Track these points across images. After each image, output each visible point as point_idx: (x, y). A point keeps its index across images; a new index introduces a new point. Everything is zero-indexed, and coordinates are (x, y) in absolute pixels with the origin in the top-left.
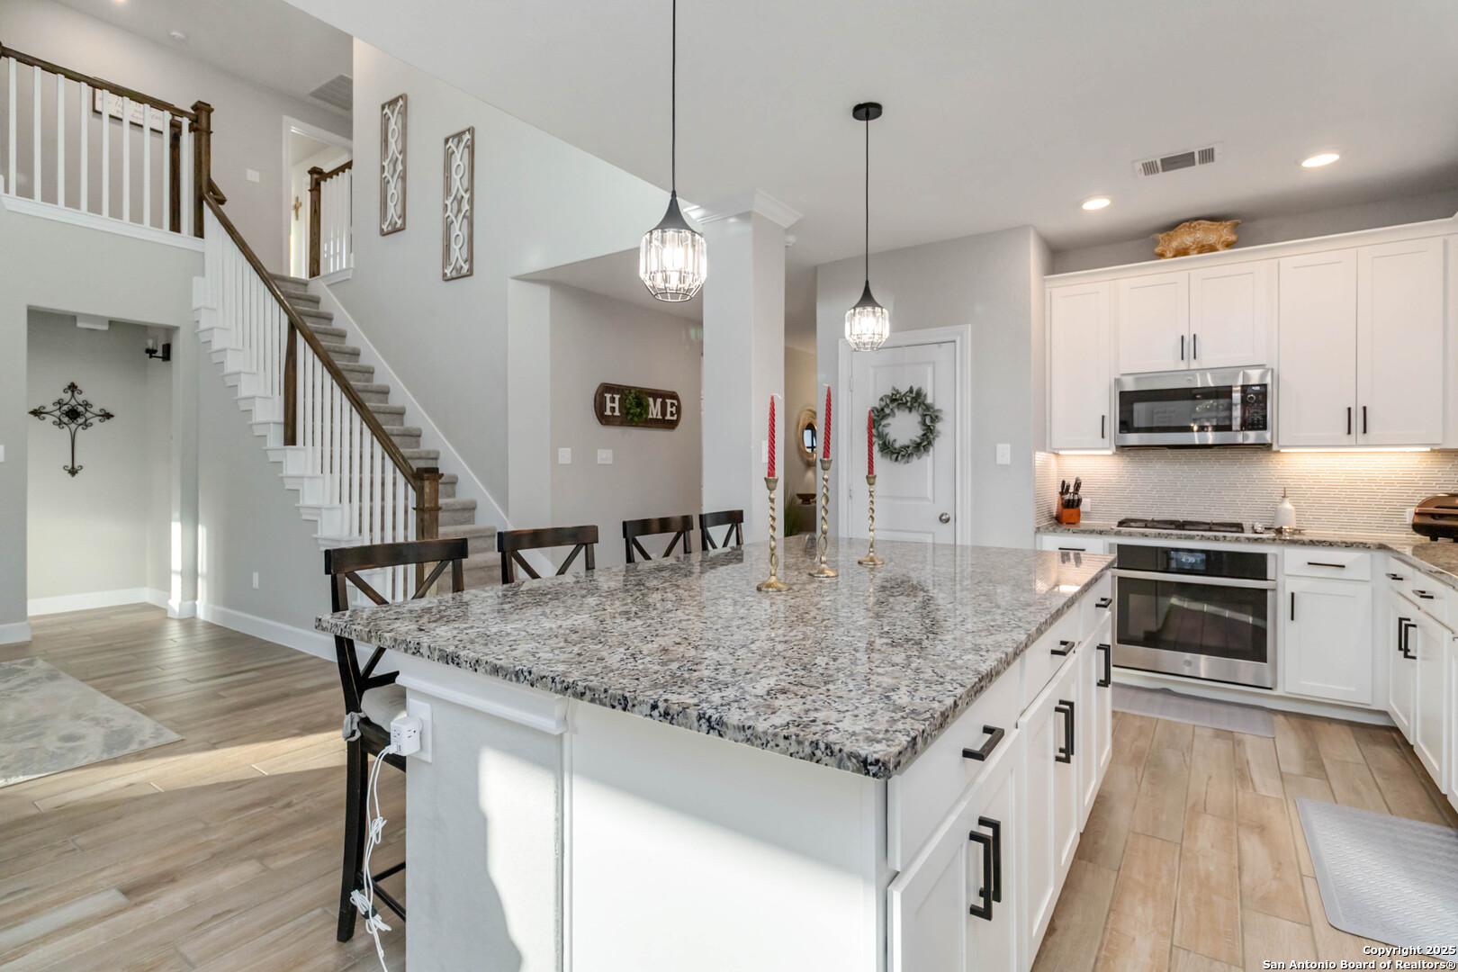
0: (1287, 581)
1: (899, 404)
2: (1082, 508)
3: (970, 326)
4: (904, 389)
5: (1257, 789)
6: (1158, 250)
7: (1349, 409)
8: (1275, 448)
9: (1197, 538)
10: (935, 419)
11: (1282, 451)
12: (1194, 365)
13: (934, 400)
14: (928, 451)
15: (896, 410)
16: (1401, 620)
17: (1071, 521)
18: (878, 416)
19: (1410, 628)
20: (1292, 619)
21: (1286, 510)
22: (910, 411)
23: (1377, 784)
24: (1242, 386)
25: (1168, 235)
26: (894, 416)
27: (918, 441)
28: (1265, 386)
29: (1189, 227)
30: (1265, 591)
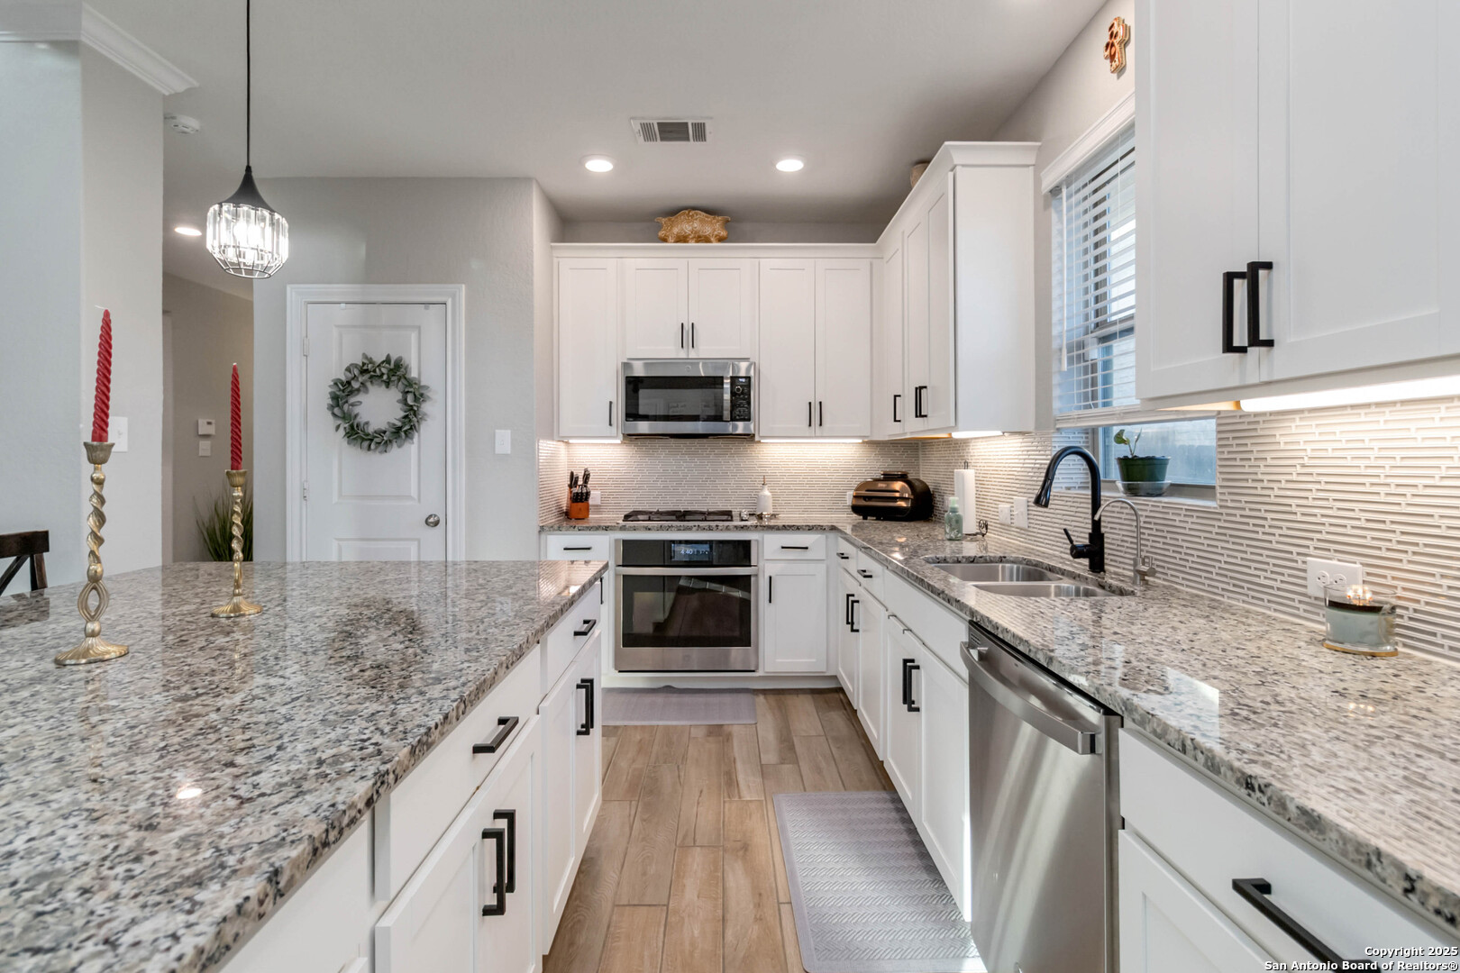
0: (766, 565)
1: (371, 377)
2: (591, 502)
3: (464, 286)
4: (379, 357)
5: (742, 794)
6: (661, 234)
7: (810, 403)
8: (757, 438)
9: (694, 529)
10: (420, 398)
11: (762, 441)
12: (693, 354)
13: (419, 374)
14: (412, 439)
15: (368, 384)
16: (848, 596)
17: (580, 516)
18: (343, 391)
19: (855, 604)
20: (770, 602)
21: (765, 496)
22: (387, 387)
23: (833, 756)
24: (732, 378)
25: (669, 220)
26: (367, 391)
27: (399, 424)
28: (748, 378)
29: (688, 215)
30: (749, 576)
